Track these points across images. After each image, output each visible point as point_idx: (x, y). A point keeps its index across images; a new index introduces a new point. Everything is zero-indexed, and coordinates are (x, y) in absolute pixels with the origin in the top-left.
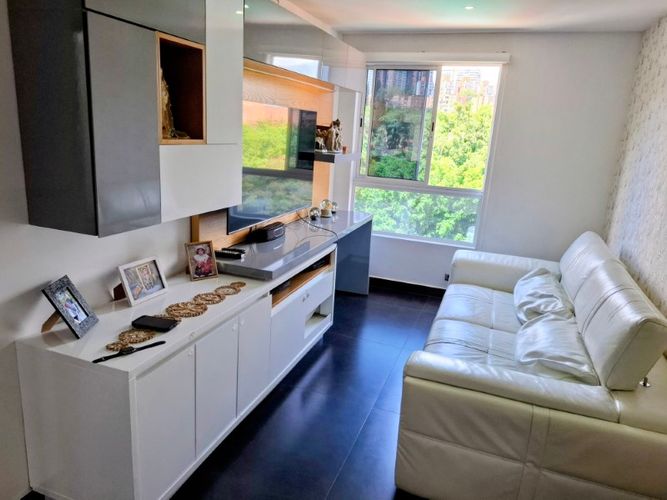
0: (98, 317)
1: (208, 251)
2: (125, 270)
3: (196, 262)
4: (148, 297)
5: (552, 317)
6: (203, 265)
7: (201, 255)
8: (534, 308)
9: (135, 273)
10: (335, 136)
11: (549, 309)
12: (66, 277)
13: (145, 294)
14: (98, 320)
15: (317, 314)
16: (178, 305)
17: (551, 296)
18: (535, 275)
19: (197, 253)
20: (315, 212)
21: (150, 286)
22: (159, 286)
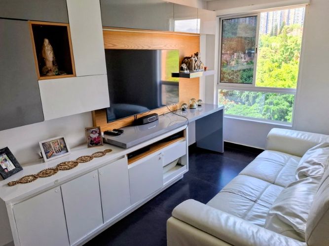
0: (23, 168)
1: (98, 132)
2: (43, 144)
3: (91, 138)
4: (56, 157)
5: (311, 180)
6: (95, 139)
7: (94, 134)
8: (304, 172)
9: (50, 145)
10: (194, 62)
11: (313, 174)
12: (7, 147)
13: (55, 155)
14: (22, 169)
15: (179, 164)
16: (65, 163)
17: (320, 164)
18: (321, 147)
19: (92, 133)
20: (185, 106)
21: (59, 151)
22: (65, 151)
